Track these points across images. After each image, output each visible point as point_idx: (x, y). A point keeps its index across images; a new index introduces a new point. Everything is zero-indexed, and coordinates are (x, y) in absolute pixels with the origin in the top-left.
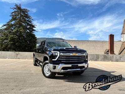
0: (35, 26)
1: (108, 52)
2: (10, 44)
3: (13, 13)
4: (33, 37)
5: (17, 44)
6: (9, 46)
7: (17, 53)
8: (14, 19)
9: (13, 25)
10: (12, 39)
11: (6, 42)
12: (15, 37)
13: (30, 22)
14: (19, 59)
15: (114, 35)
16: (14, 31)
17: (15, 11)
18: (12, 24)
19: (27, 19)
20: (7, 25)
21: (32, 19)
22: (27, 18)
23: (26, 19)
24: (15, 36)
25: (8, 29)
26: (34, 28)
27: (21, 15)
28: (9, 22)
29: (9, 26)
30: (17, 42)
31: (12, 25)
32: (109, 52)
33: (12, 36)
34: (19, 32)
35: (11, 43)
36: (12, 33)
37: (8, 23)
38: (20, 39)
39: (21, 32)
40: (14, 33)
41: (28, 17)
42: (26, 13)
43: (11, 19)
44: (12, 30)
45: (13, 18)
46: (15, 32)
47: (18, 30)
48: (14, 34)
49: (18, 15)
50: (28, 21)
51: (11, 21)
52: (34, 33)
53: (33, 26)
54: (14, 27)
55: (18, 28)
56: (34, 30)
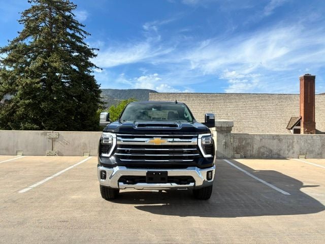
0: (95, 52)
1: (298, 124)
2: (22, 105)
3: (27, 12)
4: (91, 83)
5: (43, 105)
6: (21, 111)
7: (54, 134)
8: (32, 30)
9: (29, 50)
10: (29, 92)
11: (10, 102)
12: (38, 83)
13: (79, 40)
14: (60, 154)
15: (314, 77)
16: (33, 66)
17: (33, 7)
18: (25, 46)
19: (71, 32)
20: (12, 49)
21: (85, 32)
22: (71, 29)
23: (68, 30)
24: (38, 80)
25: (15, 62)
26: (91, 60)
27: (51, 18)
28: (17, 40)
30: (45, 99)
31: (27, 50)
32: (302, 124)
33: (29, 81)
34: (49, 69)
35: (27, 102)
36: (27, 72)
37: (13, 43)
38: (51, 91)
39: (55, 68)
40: (32, 72)
41: (72, 26)
42: (67, 14)
43: (24, 31)
44: (28, 64)
45: (28, 27)
46: (38, 68)
47: (44, 63)
48: (33, 74)
49: (44, 20)
50: (73, 36)
51: (24, 36)
52: (91, 74)
53: (89, 53)
54: (31, 55)
55: (46, 59)
56: (92, 65)
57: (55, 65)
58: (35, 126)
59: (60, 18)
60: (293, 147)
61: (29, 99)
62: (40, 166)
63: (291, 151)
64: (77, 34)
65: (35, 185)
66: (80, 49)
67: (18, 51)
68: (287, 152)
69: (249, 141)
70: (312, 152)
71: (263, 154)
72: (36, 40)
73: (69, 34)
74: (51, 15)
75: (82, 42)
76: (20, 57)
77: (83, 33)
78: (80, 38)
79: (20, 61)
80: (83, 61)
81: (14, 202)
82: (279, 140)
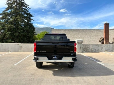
0: (33, 15)
2: (8, 34)
5: (15, 34)
6: (7, 36)
8: (10, 7)
11: (3, 33)
12: (13, 26)
13: (27, 11)
14: (23, 51)
15: (109, 24)
16: (11, 20)
18: (8, 13)
19: (24, 8)
20: (3, 14)
25: (5, 18)
26: (31, 18)
27: (17, 3)
28: (5, 11)
29: (5, 15)
30: (16, 32)
32: (104, 40)
33: (10, 25)
34: (17, 21)
35: (9, 33)
36: (9, 22)
37: (3, 12)
38: (18, 29)
40: (11, 22)
41: (25, 6)
42: (23, 1)
44: (9, 19)
46: (13, 21)
47: (15, 19)
48: (11, 23)
49: (14, 4)
51: (7, 9)
52: (32, 23)
53: (31, 15)
54: (10, 16)
55: (16, 17)
56: (32, 20)
57: (19, 20)
58: (13, 41)
59: (20, 3)
60: (103, 48)
61: (10, 32)
62: (18, 56)
63: (102, 50)
64: (26, 9)
65: (19, 62)
66: (28, 14)
67: (6, 15)
68: (101, 50)
69: (88, 46)
70: (109, 50)
71: (93, 51)
72: (12, 11)
73: (23, 9)
74: (17, 2)
75: (28, 12)
76: (6, 17)
77: (28, 8)
78: (27, 10)
79: (6, 18)
80: (28, 18)
81: (14, 68)
82: (98, 46)
